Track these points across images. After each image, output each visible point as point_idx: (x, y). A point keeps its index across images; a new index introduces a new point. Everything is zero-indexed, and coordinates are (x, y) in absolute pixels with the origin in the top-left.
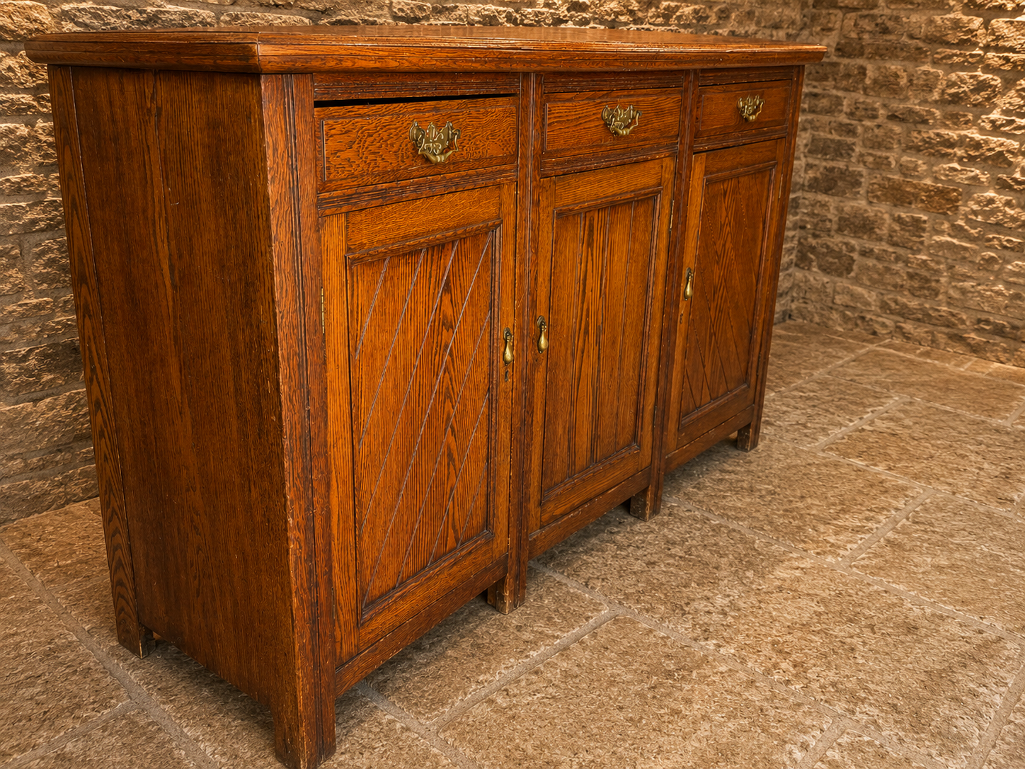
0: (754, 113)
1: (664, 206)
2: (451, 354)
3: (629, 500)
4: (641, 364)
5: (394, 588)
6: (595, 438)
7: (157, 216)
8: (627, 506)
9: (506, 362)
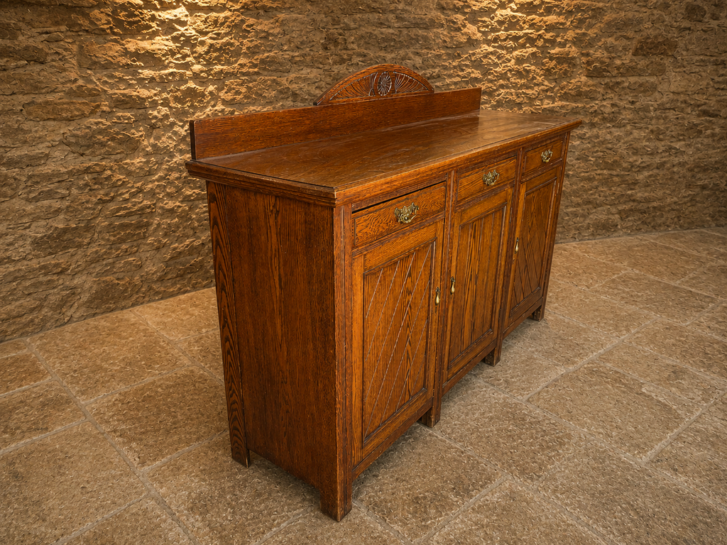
0: (547, 159)
1: (507, 210)
2: (410, 306)
3: (485, 358)
4: (495, 290)
5: (379, 426)
6: (473, 331)
7: (273, 256)
8: (484, 361)
9: (436, 304)
